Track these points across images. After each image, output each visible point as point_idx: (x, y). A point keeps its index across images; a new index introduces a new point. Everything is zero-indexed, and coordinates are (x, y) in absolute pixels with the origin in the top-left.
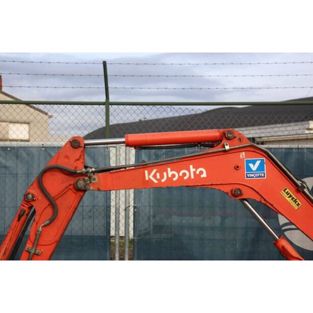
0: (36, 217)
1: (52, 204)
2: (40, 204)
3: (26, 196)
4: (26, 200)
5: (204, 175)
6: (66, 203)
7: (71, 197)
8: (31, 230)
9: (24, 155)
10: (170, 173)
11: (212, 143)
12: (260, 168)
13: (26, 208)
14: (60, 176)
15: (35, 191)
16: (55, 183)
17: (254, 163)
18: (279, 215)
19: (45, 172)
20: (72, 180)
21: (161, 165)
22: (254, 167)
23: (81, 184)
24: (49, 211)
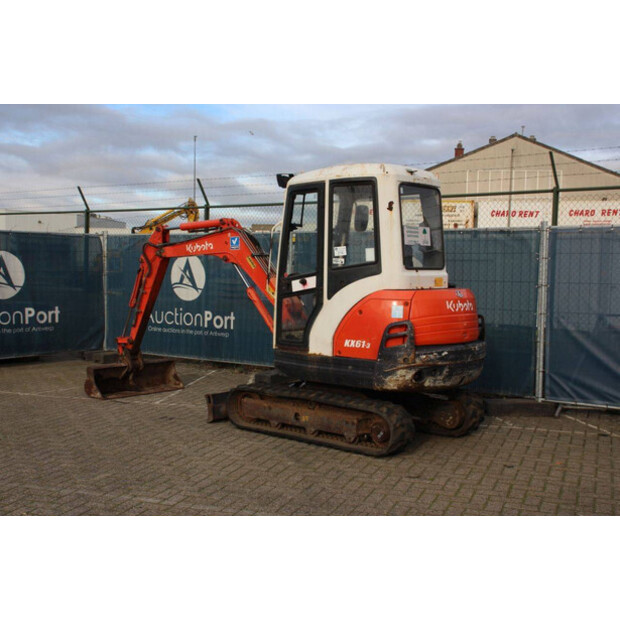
14: (153, 248)
16: (151, 253)
24: (148, 270)
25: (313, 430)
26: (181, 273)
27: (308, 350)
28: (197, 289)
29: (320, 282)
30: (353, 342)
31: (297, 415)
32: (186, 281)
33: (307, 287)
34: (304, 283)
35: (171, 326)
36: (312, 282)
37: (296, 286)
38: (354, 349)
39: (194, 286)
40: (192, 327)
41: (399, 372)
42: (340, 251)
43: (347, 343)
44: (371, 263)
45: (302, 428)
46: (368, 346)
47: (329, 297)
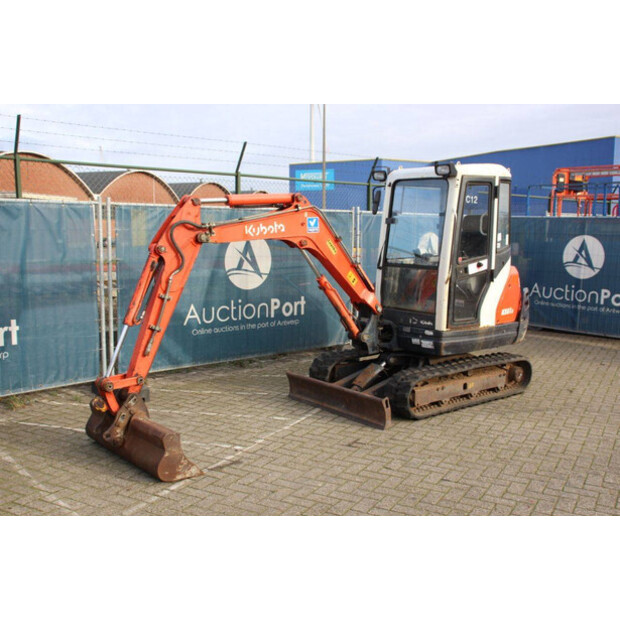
5: (283, 230)
12: (316, 225)
17: (312, 220)
22: (312, 224)
23: (204, 237)
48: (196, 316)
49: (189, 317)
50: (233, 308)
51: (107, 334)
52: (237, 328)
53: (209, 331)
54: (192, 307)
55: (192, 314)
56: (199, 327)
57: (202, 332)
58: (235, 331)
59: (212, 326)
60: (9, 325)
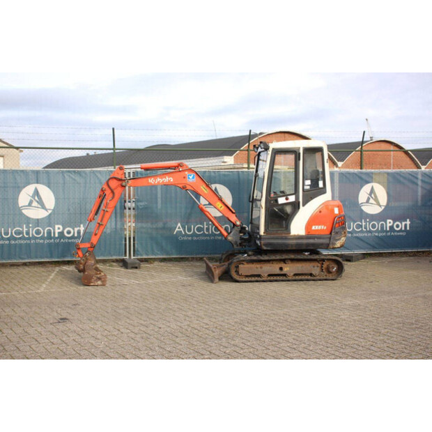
0: (106, 197)
1: (113, 192)
2: (108, 192)
3: (102, 189)
4: (102, 191)
5: (172, 180)
6: (118, 191)
7: (120, 189)
8: (104, 202)
9: (84, 175)
10: (159, 180)
11: (175, 167)
12: (193, 178)
13: (102, 193)
14: (115, 181)
15: (105, 187)
16: (114, 184)
17: (191, 175)
18: (201, 197)
19: (110, 179)
20: (120, 183)
21: (155, 176)
22: (191, 177)
23: (124, 184)
24: (111, 195)
25: (292, 274)
26: (30, 198)
27: (290, 233)
28: (46, 210)
29: (297, 198)
30: (317, 227)
31: (281, 269)
32: (35, 204)
33: (288, 201)
34: (287, 199)
35: (20, 238)
36: (292, 199)
37: (282, 200)
38: (317, 230)
39: (43, 207)
40: (43, 238)
41: (343, 238)
42: (308, 182)
43: (313, 228)
44: (321, 188)
45: (285, 275)
46: (325, 228)
47: (303, 205)
48: (181, 229)
49: (177, 229)
50: (206, 227)
51: (130, 238)
52: (208, 238)
53: (190, 238)
54: (179, 225)
55: (179, 228)
56: (183, 236)
57: (185, 238)
58: (207, 240)
59: (192, 236)
60: (80, 227)
